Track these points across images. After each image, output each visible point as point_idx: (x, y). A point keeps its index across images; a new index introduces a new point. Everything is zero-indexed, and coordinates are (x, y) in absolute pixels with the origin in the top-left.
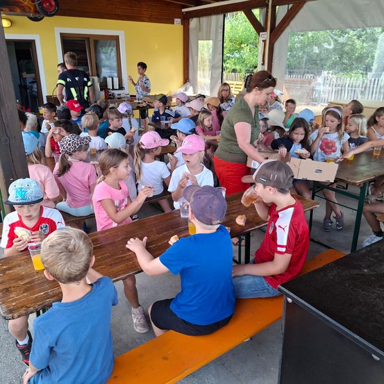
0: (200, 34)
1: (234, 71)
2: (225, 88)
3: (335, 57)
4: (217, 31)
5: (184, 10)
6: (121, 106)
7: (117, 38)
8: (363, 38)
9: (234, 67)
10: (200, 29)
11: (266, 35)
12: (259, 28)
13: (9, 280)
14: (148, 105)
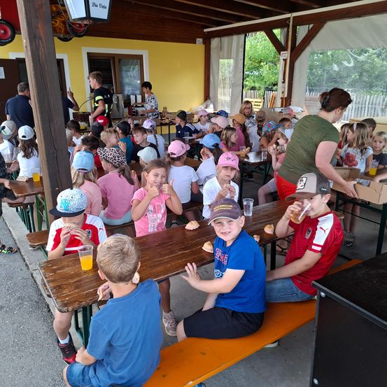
0: (221, 53)
1: (253, 88)
2: (248, 106)
3: (355, 76)
4: (238, 49)
5: (206, 30)
6: (145, 123)
7: (140, 57)
8: (383, 56)
9: (253, 85)
10: (221, 48)
11: (286, 55)
12: (279, 47)
13: (60, 279)
14: (171, 122)
